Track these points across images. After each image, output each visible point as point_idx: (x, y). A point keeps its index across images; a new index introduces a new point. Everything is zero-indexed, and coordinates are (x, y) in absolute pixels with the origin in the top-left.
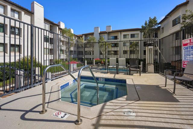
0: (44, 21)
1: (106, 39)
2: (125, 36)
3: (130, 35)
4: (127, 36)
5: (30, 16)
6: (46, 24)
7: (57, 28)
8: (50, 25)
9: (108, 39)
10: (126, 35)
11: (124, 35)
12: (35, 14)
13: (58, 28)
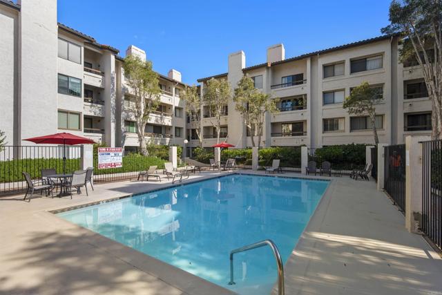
0: (59, 32)
1: (264, 86)
2: (329, 70)
3: (348, 64)
4: (337, 69)
5: (11, 17)
6: (70, 45)
7: (113, 58)
8: (85, 49)
9: (273, 86)
10: (333, 65)
11: (325, 67)
12: (22, 9)
13: (116, 58)
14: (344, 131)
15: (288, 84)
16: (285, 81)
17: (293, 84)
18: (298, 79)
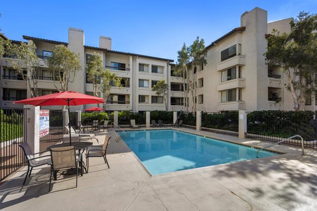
2: (141, 67)
3: (150, 67)
4: (145, 68)
10: (143, 65)
11: (139, 64)
14: (148, 103)
15: (115, 68)
16: (112, 65)
17: (119, 69)
18: (122, 67)
